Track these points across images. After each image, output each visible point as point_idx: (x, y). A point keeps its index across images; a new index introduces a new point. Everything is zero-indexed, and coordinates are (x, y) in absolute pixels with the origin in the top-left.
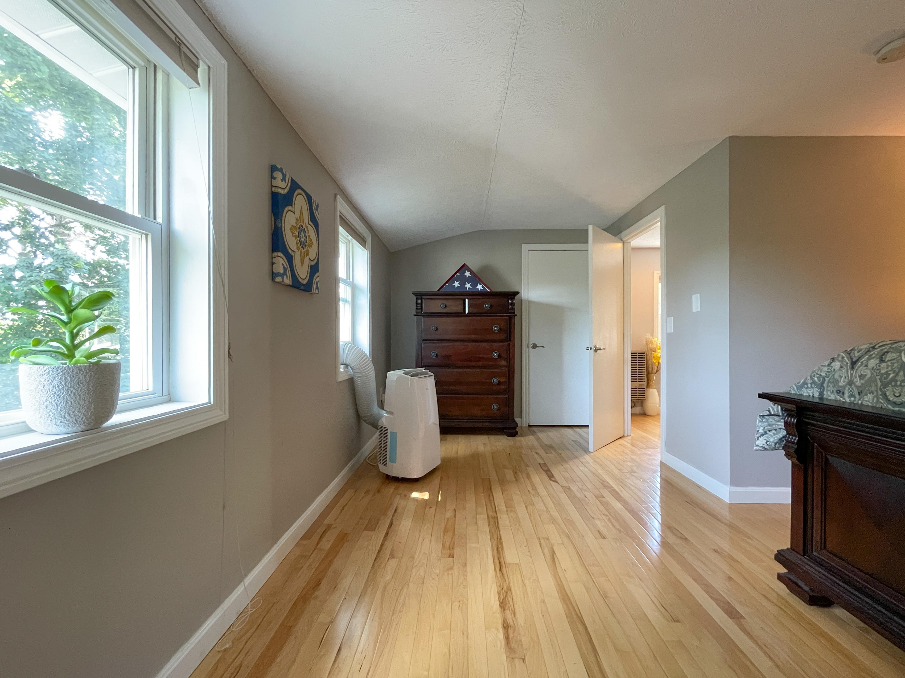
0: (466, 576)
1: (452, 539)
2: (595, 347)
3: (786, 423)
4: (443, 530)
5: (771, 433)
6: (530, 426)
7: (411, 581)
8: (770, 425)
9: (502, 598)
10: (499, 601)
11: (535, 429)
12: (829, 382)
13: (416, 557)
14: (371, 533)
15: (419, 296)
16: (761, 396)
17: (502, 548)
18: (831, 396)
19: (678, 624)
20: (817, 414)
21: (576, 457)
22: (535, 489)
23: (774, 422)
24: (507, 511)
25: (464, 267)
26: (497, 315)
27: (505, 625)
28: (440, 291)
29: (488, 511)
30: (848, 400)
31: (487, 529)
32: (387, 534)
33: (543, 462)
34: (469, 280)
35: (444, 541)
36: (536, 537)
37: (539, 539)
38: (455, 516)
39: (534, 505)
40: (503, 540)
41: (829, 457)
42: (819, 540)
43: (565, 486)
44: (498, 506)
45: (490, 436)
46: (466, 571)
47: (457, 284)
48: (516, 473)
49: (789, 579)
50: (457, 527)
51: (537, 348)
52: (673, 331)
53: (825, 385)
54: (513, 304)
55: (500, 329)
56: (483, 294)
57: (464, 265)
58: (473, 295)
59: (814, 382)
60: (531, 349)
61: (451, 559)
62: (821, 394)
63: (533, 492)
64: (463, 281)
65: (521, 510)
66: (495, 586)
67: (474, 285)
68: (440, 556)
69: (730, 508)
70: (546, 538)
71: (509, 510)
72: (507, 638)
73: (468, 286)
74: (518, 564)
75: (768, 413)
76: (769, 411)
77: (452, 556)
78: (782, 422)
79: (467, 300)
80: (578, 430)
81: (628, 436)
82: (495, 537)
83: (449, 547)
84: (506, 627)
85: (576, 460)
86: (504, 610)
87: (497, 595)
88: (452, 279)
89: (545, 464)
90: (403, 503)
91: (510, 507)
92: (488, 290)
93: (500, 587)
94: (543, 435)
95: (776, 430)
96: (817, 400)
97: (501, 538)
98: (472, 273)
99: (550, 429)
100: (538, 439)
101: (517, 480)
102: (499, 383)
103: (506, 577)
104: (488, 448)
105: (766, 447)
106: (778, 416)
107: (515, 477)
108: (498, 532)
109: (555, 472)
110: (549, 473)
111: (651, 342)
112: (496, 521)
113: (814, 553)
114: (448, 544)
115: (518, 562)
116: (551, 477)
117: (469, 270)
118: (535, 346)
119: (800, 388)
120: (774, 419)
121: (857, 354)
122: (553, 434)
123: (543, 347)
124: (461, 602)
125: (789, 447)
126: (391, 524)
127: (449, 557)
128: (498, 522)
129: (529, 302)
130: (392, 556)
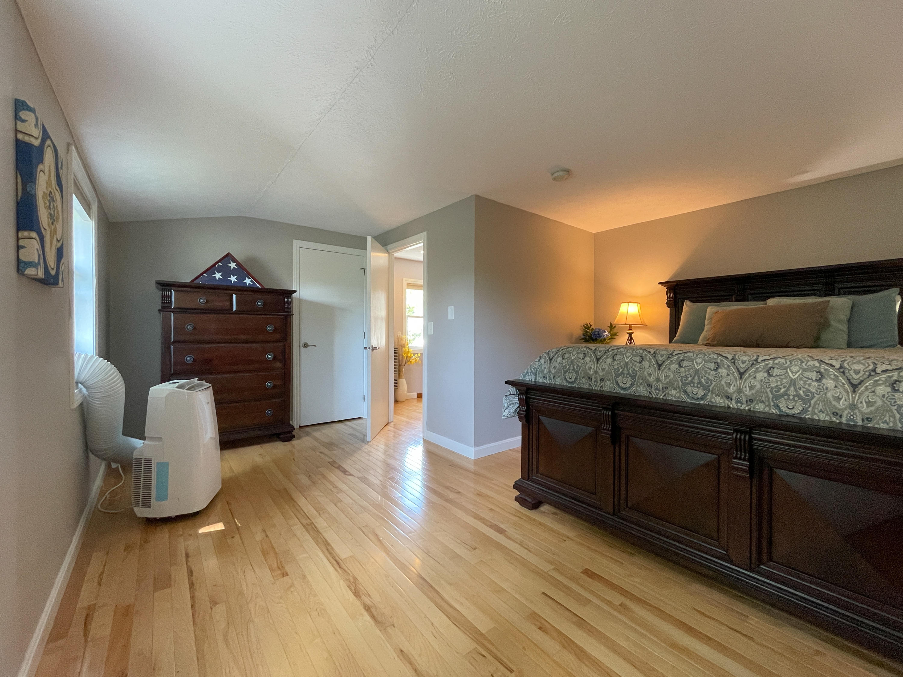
0: (311, 586)
1: (277, 559)
2: (372, 347)
3: (520, 399)
4: (260, 553)
5: (511, 407)
6: (300, 427)
7: (253, 617)
8: (510, 401)
9: (353, 588)
10: (353, 593)
11: (307, 429)
12: (539, 371)
13: (245, 592)
14: (168, 590)
15: (165, 286)
16: (507, 383)
17: (332, 548)
18: (540, 380)
19: (476, 550)
20: (535, 392)
21: (359, 449)
22: (336, 487)
23: (512, 399)
24: (319, 514)
25: (228, 257)
26: (273, 313)
27: (367, 609)
28: (194, 282)
29: (301, 520)
30: (548, 382)
31: (308, 536)
32: (192, 585)
33: (332, 460)
34: (234, 272)
35: (270, 564)
36: (356, 528)
37: (360, 528)
38: (267, 536)
39: (341, 501)
40: (329, 541)
41: (540, 417)
42: (535, 468)
43: (360, 477)
44: (308, 513)
45: (262, 445)
46: (308, 582)
47: (218, 276)
48: (310, 476)
49: (521, 498)
50: (275, 546)
51: (309, 348)
52: (433, 334)
53: (537, 373)
54: (290, 303)
55: (275, 330)
56: (252, 290)
57: (228, 255)
58: (240, 289)
59: (532, 372)
60: (303, 349)
61: (286, 578)
62: (535, 379)
63: (335, 490)
64: (227, 272)
65: (331, 508)
66: (342, 582)
67: (241, 279)
68: (273, 580)
69: (475, 463)
70: (366, 526)
71: (321, 512)
72: (373, 617)
73: (233, 279)
74: (352, 556)
75: (509, 393)
76: (510, 392)
77: (285, 574)
78: (517, 399)
79: (234, 296)
80: (348, 423)
81: (391, 422)
82: (320, 540)
83: (278, 567)
84: (368, 609)
85: (360, 452)
86: (360, 597)
87: (348, 588)
88: (211, 270)
89: (334, 461)
90: (191, 544)
91: (320, 510)
92: (258, 286)
93: (347, 580)
94: (318, 434)
95: (513, 404)
96: (534, 383)
97: (326, 541)
98: (238, 264)
99: (322, 427)
100: (316, 439)
101: (313, 483)
102: (274, 387)
103: (348, 571)
104: (268, 458)
105: (509, 416)
106: (514, 395)
107: (311, 480)
108: (321, 536)
109: (345, 466)
110: (341, 469)
111: (401, 339)
112: (313, 526)
113: (534, 477)
114: (275, 565)
115: (352, 554)
116: (345, 472)
117: (234, 260)
118: (306, 346)
119: (525, 376)
120: (512, 397)
121: (552, 355)
122: (327, 430)
123: (315, 346)
124: (318, 610)
125: (522, 414)
126: (190, 573)
127: (284, 577)
128: (316, 527)
129: (300, 300)
130: (214, 603)
